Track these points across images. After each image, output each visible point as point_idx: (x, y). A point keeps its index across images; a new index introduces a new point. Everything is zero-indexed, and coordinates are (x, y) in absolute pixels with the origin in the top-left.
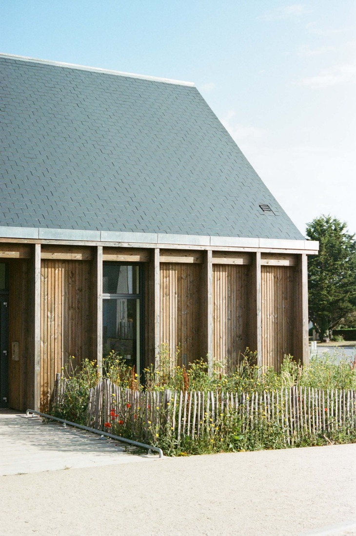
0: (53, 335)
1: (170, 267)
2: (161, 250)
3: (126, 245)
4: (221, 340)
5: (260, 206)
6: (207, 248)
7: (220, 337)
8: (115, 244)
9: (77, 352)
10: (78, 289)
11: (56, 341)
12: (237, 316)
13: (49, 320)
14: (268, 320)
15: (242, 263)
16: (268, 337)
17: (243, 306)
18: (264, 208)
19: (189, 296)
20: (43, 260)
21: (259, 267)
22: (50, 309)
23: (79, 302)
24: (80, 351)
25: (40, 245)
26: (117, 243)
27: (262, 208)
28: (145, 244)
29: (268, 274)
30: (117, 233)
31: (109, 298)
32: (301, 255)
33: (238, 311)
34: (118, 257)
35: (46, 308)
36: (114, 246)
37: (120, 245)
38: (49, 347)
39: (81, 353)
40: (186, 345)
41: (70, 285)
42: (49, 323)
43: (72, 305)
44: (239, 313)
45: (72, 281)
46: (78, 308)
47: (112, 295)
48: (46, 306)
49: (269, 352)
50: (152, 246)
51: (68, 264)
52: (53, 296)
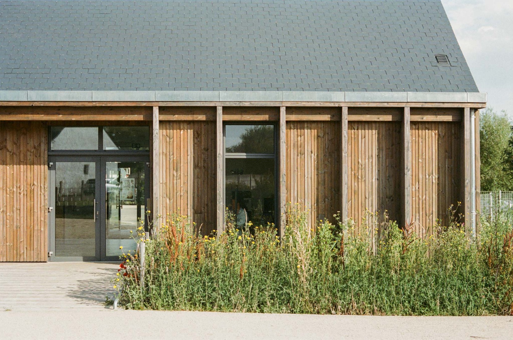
0: (179, 193)
1: (305, 126)
2: (287, 108)
3: (247, 104)
4: (367, 200)
5: (436, 57)
6: (342, 105)
7: (365, 198)
8: (235, 104)
9: (203, 209)
10: (204, 149)
11: (182, 198)
12: (388, 175)
13: (175, 178)
14: (427, 180)
15: (391, 120)
16: (427, 198)
17: (394, 166)
18: (441, 59)
19: (327, 154)
20: (161, 122)
21: (407, 123)
22: (176, 168)
23: (204, 161)
24: (206, 208)
25: (158, 107)
26: (238, 103)
27: (437, 59)
28: (269, 103)
29: (427, 131)
30: (237, 93)
31: (245, 157)
32: (463, 108)
33: (387, 170)
34: (242, 117)
35: (172, 167)
36: (234, 105)
37: (241, 105)
38: (175, 203)
39: (208, 210)
40: (323, 205)
41: (196, 145)
42: (175, 181)
43: (198, 164)
44: (389, 172)
45: (199, 141)
46: (204, 167)
47: (248, 154)
48: (172, 165)
49: (428, 215)
50: (277, 105)
51: (194, 125)
52: (178, 155)
